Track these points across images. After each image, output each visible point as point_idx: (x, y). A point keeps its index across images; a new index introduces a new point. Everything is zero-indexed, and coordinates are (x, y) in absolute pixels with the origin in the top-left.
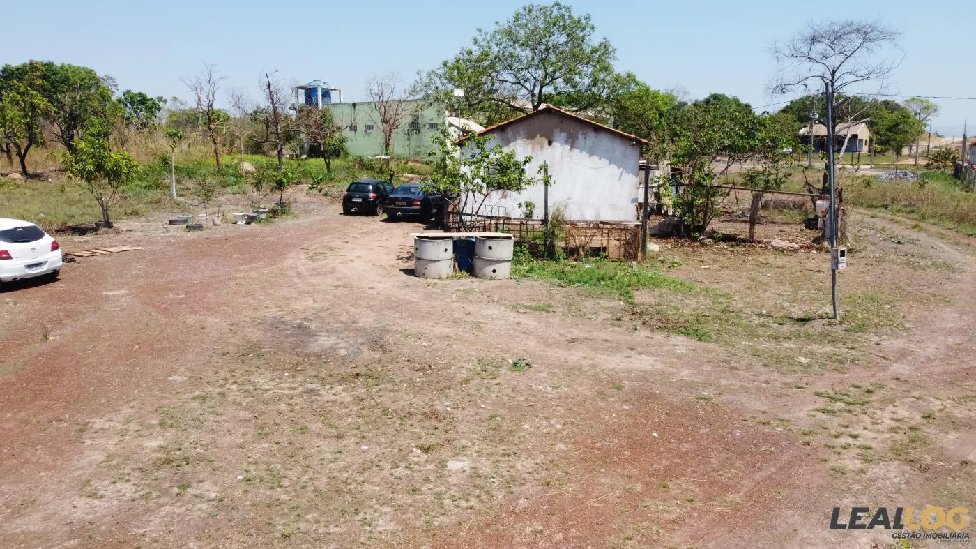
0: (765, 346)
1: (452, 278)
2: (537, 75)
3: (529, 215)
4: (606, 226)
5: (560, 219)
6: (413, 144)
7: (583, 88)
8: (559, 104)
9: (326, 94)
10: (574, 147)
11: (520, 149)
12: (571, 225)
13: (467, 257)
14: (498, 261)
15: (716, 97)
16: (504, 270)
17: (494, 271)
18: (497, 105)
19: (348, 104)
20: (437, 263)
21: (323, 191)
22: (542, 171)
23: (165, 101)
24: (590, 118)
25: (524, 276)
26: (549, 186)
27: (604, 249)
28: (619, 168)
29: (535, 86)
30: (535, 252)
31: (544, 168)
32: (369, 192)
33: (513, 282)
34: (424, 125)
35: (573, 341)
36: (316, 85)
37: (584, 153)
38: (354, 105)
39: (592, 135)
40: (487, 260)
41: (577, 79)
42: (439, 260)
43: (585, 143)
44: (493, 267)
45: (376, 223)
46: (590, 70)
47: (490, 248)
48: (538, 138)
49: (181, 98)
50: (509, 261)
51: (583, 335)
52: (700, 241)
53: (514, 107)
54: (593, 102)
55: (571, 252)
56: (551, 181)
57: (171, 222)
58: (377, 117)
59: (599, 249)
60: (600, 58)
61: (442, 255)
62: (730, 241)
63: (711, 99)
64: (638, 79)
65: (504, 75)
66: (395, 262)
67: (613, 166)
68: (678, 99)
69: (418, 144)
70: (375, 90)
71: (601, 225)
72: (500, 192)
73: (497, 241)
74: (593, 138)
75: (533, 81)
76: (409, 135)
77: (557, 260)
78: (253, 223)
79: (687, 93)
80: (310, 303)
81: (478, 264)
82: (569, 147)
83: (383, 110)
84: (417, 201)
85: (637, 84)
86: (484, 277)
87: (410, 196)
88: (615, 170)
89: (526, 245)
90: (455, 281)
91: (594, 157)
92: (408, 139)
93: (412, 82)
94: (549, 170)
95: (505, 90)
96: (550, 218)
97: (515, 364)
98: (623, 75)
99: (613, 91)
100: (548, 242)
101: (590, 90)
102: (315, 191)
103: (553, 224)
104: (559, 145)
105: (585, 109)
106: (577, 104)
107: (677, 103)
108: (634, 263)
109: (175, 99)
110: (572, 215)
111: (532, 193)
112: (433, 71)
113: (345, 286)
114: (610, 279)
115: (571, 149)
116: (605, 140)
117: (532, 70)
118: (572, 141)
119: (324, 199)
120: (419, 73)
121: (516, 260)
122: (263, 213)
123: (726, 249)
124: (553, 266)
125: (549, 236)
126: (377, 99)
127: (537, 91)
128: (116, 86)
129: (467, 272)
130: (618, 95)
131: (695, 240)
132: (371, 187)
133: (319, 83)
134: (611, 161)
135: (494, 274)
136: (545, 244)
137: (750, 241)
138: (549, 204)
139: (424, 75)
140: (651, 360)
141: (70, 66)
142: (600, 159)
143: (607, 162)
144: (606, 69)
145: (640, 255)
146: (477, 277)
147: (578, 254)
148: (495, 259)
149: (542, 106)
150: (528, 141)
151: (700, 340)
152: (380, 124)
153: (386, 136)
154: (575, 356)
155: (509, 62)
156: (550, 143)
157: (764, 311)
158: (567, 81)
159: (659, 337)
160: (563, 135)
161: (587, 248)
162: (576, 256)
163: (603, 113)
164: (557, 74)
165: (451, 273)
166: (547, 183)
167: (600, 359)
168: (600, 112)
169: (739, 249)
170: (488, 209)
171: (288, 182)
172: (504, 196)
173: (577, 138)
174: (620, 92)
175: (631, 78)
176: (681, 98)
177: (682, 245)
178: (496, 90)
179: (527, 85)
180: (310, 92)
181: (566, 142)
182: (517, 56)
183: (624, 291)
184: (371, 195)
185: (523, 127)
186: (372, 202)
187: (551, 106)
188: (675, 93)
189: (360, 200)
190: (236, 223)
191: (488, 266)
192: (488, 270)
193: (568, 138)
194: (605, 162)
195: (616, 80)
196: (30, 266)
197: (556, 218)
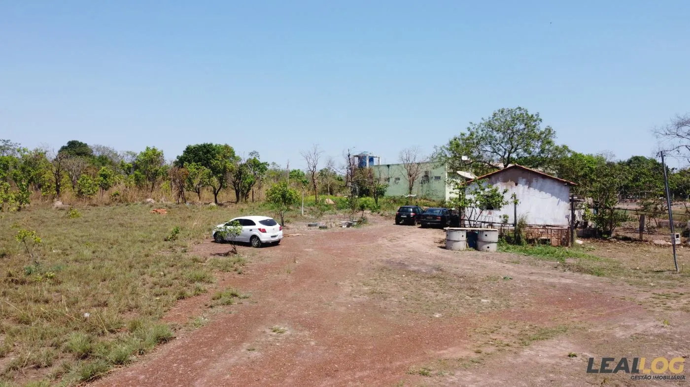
0: (633, 279)
1: (466, 250)
2: (506, 147)
3: (505, 222)
4: (549, 227)
5: (523, 223)
6: (425, 189)
7: (535, 155)
8: (520, 163)
9: (371, 159)
10: (531, 187)
11: (500, 187)
12: (529, 226)
13: (474, 240)
14: (490, 242)
15: (636, 158)
16: (493, 247)
17: (488, 247)
18: (482, 165)
19: (384, 165)
20: (459, 242)
21: (380, 213)
22: (513, 198)
23: (268, 165)
24: (540, 171)
25: (504, 251)
26: (517, 205)
27: (549, 240)
28: (557, 198)
29: (505, 153)
30: (509, 240)
31: (514, 196)
32: (410, 212)
33: (499, 253)
34: (432, 178)
35: (532, 273)
36: (366, 154)
37: (536, 190)
38: (388, 166)
39: (541, 180)
40: (484, 242)
41: (531, 149)
42: (459, 241)
43: (537, 184)
44: (488, 245)
45: (416, 228)
46: (540, 144)
47: (486, 235)
48: (509, 182)
49: (277, 163)
50: (496, 243)
51: (537, 271)
52: (609, 240)
53: (492, 166)
54: (542, 162)
55: (530, 241)
56: (519, 203)
57: (309, 225)
58: (405, 172)
59: (546, 240)
60: (546, 137)
61: (461, 238)
62: (628, 240)
63: (632, 160)
64: (569, 148)
65: (486, 147)
66: (433, 244)
67: (553, 197)
68: (607, 160)
69: (428, 189)
70: (405, 157)
71: (547, 227)
72: (488, 211)
73: (490, 232)
74: (541, 182)
75: (504, 150)
76: (422, 183)
77: (523, 245)
78: (351, 227)
79: (614, 156)
80: (400, 256)
81: (479, 243)
82: (527, 187)
83: (409, 168)
84: (439, 217)
85: (569, 151)
86: (483, 250)
87: (434, 214)
88: (555, 200)
89: (505, 237)
90: (467, 252)
91: (542, 192)
92: (422, 186)
93: (431, 153)
94: (517, 197)
95: (486, 156)
96: (517, 223)
97: (505, 278)
98: (560, 146)
99: (554, 156)
100: (517, 235)
101: (540, 155)
102: (375, 213)
103: (520, 226)
104: (521, 185)
105: (536, 167)
106: (531, 164)
107: (606, 163)
108: (567, 248)
109: (274, 163)
110: (530, 221)
111: (507, 210)
112: (444, 146)
113: (413, 251)
114: (552, 253)
115: (528, 188)
116: (548, 183)
117: (503, 145)
118: (529, 184)
119: (381, 217)
120: (435, 147)
121: (499, 243)
122: (355, 222)
123: (624, 244)
124: (519, 247)
125: (517, 231)
126: (406, 162)
127: (506, 156)
128: (258, 156)
129: (474, 248)
130: (557, 158)
131: (605, 239)
132: (411, 210)
133: (368, 153)
134: (553, 194)
135: (488, 249)
136: (515, 236)
137: (640, 240)
138: (517, 215)
139: (438, 148)
140: (572, 281)
141: (220, 145)
142: (546, 193)
143: (550, 195)
144: (549, 143)
145: (570, 244)
146: (479, 251)
147: (534, 242)
148: (489, 241)
149: (510, 165)
150: (503, 184)
151: (599, 276)
152: (407, 176)
153: (410, 183)
154: (533, 278)
155: (490, 140)
156: (516, 184)
157: (638, 268)
158: (525, 151)
159: (576, 274)
160: (524, 180)
161: (539, 239)
162: (533, 243)
163: (548, 169)
164: (519, 147)
165: (465, 248)
166: (516, 203)
167: (545, 279)
168: (546, 168)
169: (633, 244)
170: (483, 218)
171: (367, 206)
172: (490, 213)
173: (532, 182)
174: (559, 156)
175: (565, 147)
176: (609, 159)
177: (597, 241)
178: (482, 156)
179: (500, 153)
180: (362, 158)
181: (526, 184)
182: (495, 137)
183: (560, 258)
184: (412, 214)
185: (501, 176)
186: (412, 217)
187: (517, 165)
188: (604, 156)
189: (405, 217)
190: (341, 227)
191: (485, 244)
192: (485, 247)
193: (527, 182)
194: (549, 195)
195: (556, 150)
196: (272, 237)
197: (521, 223)
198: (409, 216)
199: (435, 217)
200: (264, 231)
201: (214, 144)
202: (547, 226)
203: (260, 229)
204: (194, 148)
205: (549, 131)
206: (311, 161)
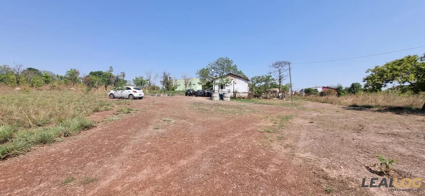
1: (219, 100)
12: (238, 93)
16: (229, 99)
30: (232, 98)
32: (191, 91)
33: (231, 101)
39: (239, 79)
42: (217, 97)
47: (226, 95)
55: (239, 98)
59: (244, 97)
60: (235, 68)
73: (228, 93)
77: (237, 99)
81: (224, 98)
86: (225, 100)
96: (234, 92)
110: (239, 91)
116: (241, 79)
117: (220, 70)
125: (235, 95)
129: (222, 100)
135: (227, 100)
138: (234, 89)
148: (227, 97)
161: (242, 97)
173: (236, 79)
186: (192, 93)
196: (139, 95)
197: (236, 91)
198: (190, 93)
199: (201, 92)
200: (136, 92)
201: (103, 72)
202: (245, 92)
203: (134, 91)
204: (94, 72)
205: (235, 66)
206: (149, 75)
